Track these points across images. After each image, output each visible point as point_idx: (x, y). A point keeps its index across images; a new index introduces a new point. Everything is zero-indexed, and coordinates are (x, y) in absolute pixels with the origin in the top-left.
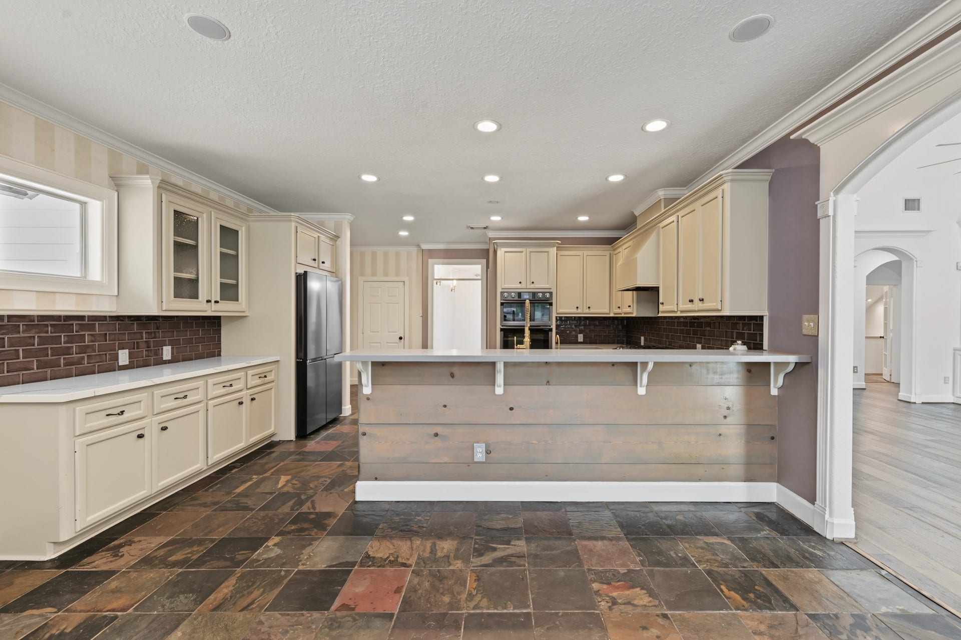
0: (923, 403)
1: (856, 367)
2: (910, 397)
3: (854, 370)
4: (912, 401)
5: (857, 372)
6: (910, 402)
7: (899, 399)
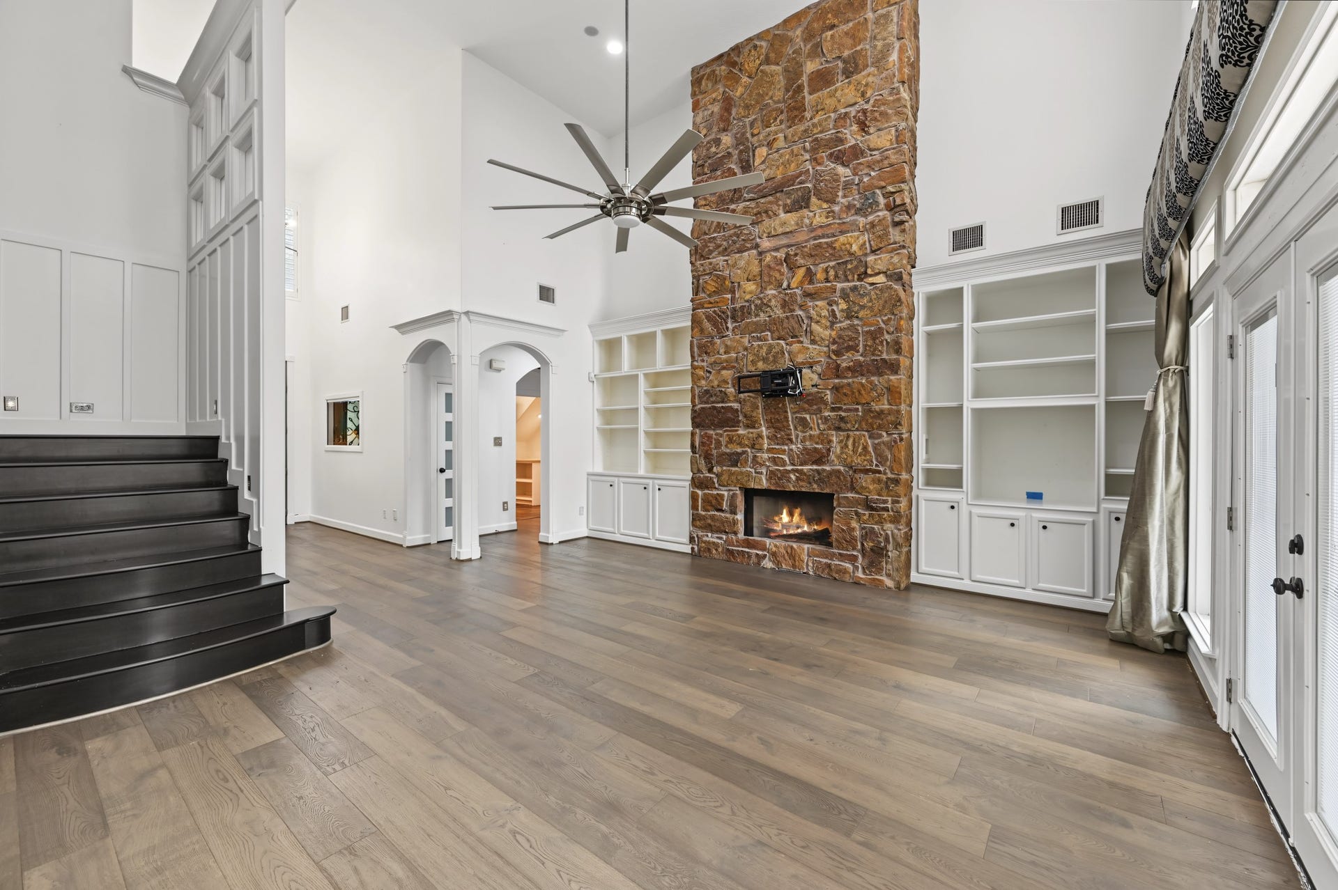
0: (560, 542)
1: (506, 503)
2: (548, 537)
3: (504, 506)
4: (550, 542)
5: (507, 509)
6: (547, 544)
7: (540, 540)
